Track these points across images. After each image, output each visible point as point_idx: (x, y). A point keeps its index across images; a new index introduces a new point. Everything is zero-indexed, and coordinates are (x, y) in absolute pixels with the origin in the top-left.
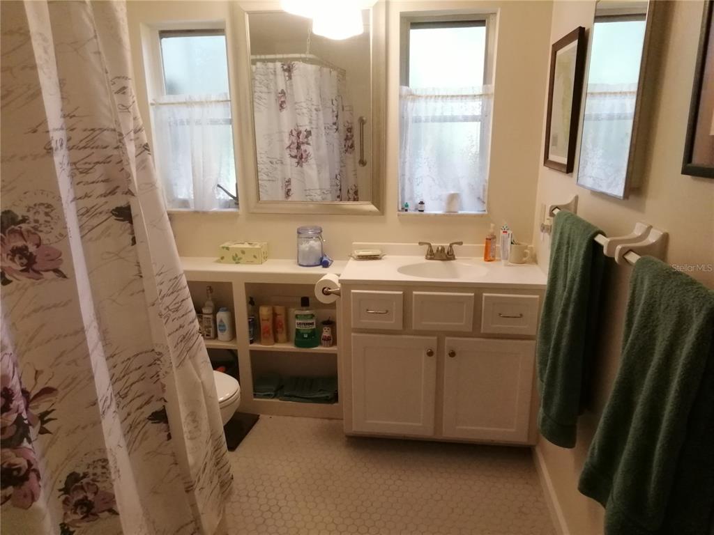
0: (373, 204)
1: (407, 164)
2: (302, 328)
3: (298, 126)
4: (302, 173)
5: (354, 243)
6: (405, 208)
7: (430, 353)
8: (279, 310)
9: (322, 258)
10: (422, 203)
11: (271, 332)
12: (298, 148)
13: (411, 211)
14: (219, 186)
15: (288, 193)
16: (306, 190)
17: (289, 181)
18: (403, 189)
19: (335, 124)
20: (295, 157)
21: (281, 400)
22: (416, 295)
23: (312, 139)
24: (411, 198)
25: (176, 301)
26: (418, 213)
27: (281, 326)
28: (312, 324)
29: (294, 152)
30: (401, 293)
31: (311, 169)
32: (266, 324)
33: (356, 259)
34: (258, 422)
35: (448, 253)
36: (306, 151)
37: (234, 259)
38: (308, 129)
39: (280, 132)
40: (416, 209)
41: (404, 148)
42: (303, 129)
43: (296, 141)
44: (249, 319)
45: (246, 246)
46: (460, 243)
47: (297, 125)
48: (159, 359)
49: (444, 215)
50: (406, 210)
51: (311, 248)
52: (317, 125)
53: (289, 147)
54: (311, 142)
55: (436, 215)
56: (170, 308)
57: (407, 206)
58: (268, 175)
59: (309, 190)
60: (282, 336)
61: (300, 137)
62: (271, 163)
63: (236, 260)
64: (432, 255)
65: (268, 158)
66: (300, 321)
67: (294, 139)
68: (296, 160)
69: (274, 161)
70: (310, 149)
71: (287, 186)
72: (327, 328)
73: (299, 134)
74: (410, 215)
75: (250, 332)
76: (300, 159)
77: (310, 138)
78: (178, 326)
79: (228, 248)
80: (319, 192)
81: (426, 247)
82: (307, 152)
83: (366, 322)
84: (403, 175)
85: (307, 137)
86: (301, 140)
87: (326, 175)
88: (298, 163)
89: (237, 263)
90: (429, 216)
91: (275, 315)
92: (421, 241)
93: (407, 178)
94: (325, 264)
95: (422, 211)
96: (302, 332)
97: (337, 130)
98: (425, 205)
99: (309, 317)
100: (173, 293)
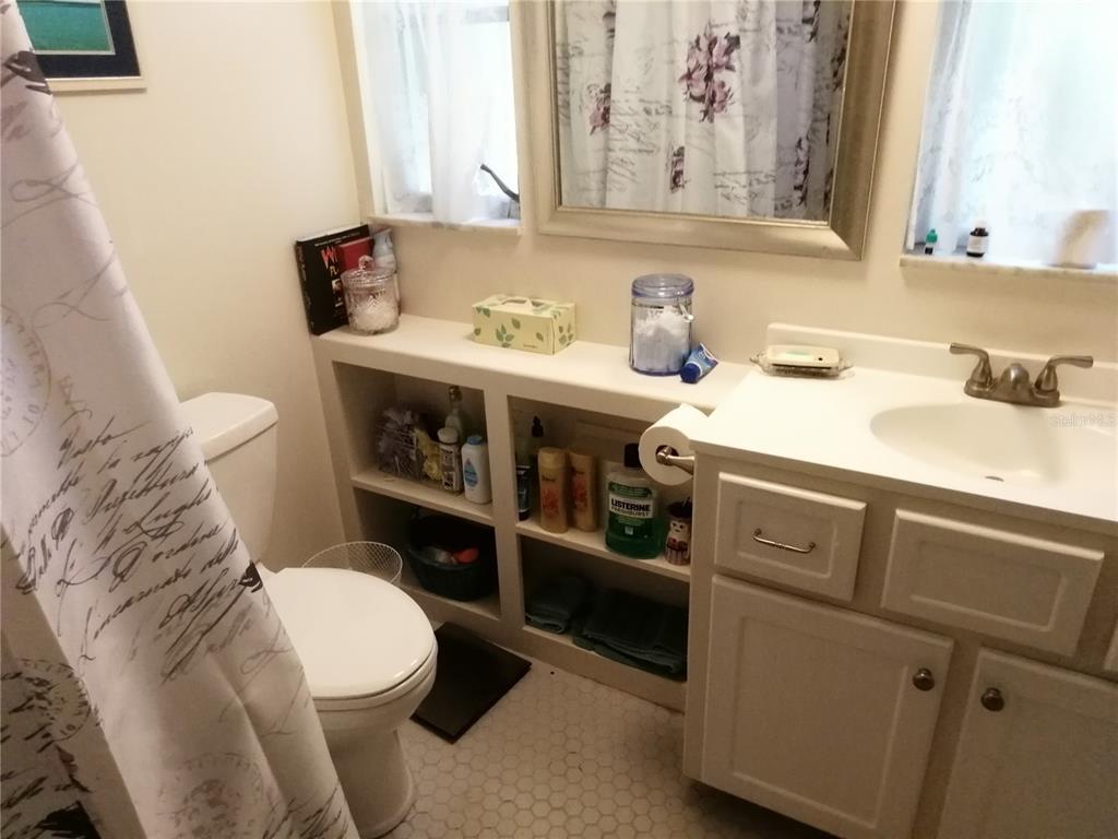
0: (834, 228)
1: (951, 121)
2: (622, 513)
3: (711, 27)
4: (711, 134)
5: (772, 326)
6: (926, 245)
7: (924, 679)
8: (582, 462)
9: (685, 359)
10: (980, 233)
11: (560, 504)
12: (709, 77)
13: (944, 254)
14: (484, 168)
15: (676, 180)
16: (715, 174)
17: (680, 153)
18: (929, 190)
19: (806, 21)
20: (700, 99)
21: (574, 643)
22: (905, 523)
23: (741, 57)
24: (949, 218)
25: (160, 510)
26: (963, 260)
27: (583, 496)
28: (646, 508)
29: (699, 89)
30: (859, 506)
31: (731, 127)
32: (551, 489)
33: (766, 371)
34: (527, 676)
35: (1038, 384)
36: (723, 85)
37: (499, 337)
38: (734, 33)
39: (672, 42)
40: (960, 248)
41: (947, 71)
42: (720, 33)
43: (703, 62)
44: (518, 469)
45: (526, 310)
46: (1087, 362)
47: (710, 23)
48: (40, 696)
49: (1045, 275)
50: (929, 251)
51: (659, 331)
52: (758, 22)
53: (689, 76)
54: (736, 64)
55: (1018, 272)
56: (145, 526)
57: (933, 239)
58: (638, 139)
59: (724, 174)
60: (585, 517)
61: (715, 51)
62: (648, 112)
63: (504, 339)
64: (985, 383)
65: (642, 101)
66: (621, 499)
67: (702, 58)
68: (702, 106)
69: (653, 107)
70: (731, 80)
71: (675, 164)
72: (679, 524)
73: (713, 43)
74: (940, 267)
75: (520, 496)
76: (711, 102)
77: (734, 54)
78: (172, 574)
79: (487, 312)
80: (743, 179)
81: (972, 361)
82: (726, 89)
83: (751, 559)
84: (935, 150)
85: (728, 52)
86: (714, 60)
87: (768, 139)
88: (706, 113)
89: (505, 346)
90: (994, 272)
91: (570, 471)
92: (961, 341)
93: (945, 156)
94: (690, 375)
95: (979, 255)
96: (621, 521)
97: (814, 34)
98: (991, 237)
99: (641, 492)
100: (147, 490)
